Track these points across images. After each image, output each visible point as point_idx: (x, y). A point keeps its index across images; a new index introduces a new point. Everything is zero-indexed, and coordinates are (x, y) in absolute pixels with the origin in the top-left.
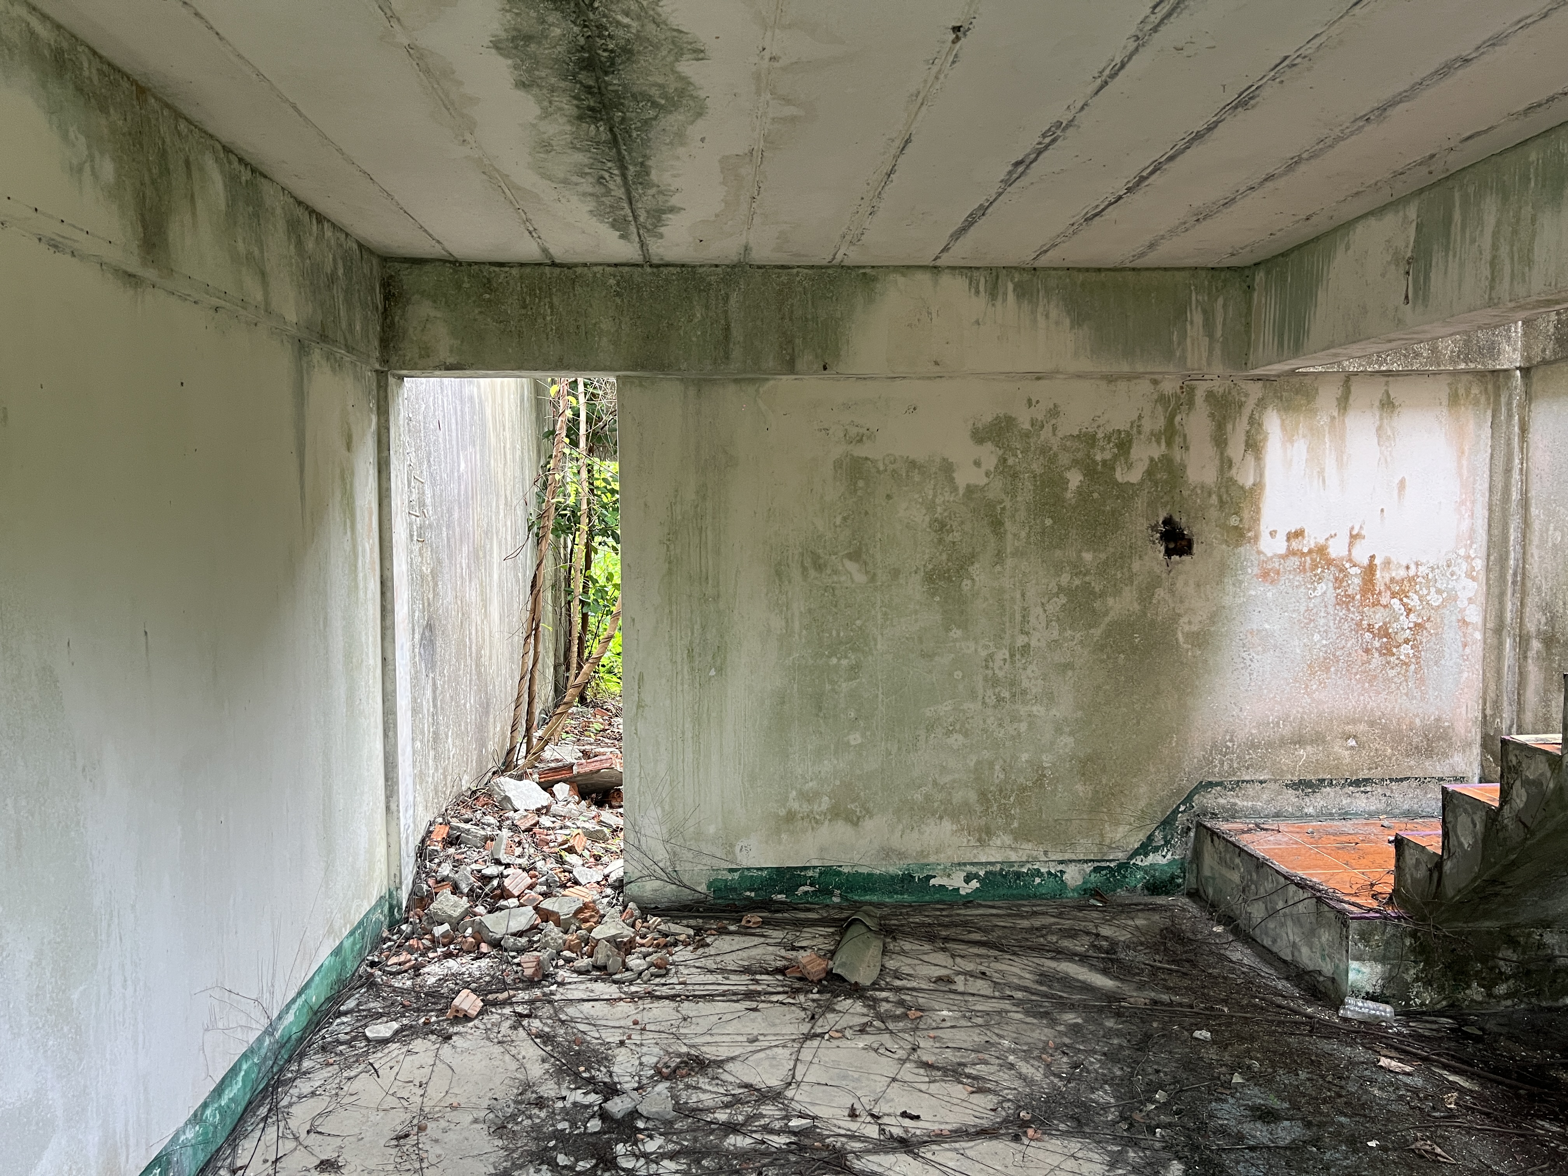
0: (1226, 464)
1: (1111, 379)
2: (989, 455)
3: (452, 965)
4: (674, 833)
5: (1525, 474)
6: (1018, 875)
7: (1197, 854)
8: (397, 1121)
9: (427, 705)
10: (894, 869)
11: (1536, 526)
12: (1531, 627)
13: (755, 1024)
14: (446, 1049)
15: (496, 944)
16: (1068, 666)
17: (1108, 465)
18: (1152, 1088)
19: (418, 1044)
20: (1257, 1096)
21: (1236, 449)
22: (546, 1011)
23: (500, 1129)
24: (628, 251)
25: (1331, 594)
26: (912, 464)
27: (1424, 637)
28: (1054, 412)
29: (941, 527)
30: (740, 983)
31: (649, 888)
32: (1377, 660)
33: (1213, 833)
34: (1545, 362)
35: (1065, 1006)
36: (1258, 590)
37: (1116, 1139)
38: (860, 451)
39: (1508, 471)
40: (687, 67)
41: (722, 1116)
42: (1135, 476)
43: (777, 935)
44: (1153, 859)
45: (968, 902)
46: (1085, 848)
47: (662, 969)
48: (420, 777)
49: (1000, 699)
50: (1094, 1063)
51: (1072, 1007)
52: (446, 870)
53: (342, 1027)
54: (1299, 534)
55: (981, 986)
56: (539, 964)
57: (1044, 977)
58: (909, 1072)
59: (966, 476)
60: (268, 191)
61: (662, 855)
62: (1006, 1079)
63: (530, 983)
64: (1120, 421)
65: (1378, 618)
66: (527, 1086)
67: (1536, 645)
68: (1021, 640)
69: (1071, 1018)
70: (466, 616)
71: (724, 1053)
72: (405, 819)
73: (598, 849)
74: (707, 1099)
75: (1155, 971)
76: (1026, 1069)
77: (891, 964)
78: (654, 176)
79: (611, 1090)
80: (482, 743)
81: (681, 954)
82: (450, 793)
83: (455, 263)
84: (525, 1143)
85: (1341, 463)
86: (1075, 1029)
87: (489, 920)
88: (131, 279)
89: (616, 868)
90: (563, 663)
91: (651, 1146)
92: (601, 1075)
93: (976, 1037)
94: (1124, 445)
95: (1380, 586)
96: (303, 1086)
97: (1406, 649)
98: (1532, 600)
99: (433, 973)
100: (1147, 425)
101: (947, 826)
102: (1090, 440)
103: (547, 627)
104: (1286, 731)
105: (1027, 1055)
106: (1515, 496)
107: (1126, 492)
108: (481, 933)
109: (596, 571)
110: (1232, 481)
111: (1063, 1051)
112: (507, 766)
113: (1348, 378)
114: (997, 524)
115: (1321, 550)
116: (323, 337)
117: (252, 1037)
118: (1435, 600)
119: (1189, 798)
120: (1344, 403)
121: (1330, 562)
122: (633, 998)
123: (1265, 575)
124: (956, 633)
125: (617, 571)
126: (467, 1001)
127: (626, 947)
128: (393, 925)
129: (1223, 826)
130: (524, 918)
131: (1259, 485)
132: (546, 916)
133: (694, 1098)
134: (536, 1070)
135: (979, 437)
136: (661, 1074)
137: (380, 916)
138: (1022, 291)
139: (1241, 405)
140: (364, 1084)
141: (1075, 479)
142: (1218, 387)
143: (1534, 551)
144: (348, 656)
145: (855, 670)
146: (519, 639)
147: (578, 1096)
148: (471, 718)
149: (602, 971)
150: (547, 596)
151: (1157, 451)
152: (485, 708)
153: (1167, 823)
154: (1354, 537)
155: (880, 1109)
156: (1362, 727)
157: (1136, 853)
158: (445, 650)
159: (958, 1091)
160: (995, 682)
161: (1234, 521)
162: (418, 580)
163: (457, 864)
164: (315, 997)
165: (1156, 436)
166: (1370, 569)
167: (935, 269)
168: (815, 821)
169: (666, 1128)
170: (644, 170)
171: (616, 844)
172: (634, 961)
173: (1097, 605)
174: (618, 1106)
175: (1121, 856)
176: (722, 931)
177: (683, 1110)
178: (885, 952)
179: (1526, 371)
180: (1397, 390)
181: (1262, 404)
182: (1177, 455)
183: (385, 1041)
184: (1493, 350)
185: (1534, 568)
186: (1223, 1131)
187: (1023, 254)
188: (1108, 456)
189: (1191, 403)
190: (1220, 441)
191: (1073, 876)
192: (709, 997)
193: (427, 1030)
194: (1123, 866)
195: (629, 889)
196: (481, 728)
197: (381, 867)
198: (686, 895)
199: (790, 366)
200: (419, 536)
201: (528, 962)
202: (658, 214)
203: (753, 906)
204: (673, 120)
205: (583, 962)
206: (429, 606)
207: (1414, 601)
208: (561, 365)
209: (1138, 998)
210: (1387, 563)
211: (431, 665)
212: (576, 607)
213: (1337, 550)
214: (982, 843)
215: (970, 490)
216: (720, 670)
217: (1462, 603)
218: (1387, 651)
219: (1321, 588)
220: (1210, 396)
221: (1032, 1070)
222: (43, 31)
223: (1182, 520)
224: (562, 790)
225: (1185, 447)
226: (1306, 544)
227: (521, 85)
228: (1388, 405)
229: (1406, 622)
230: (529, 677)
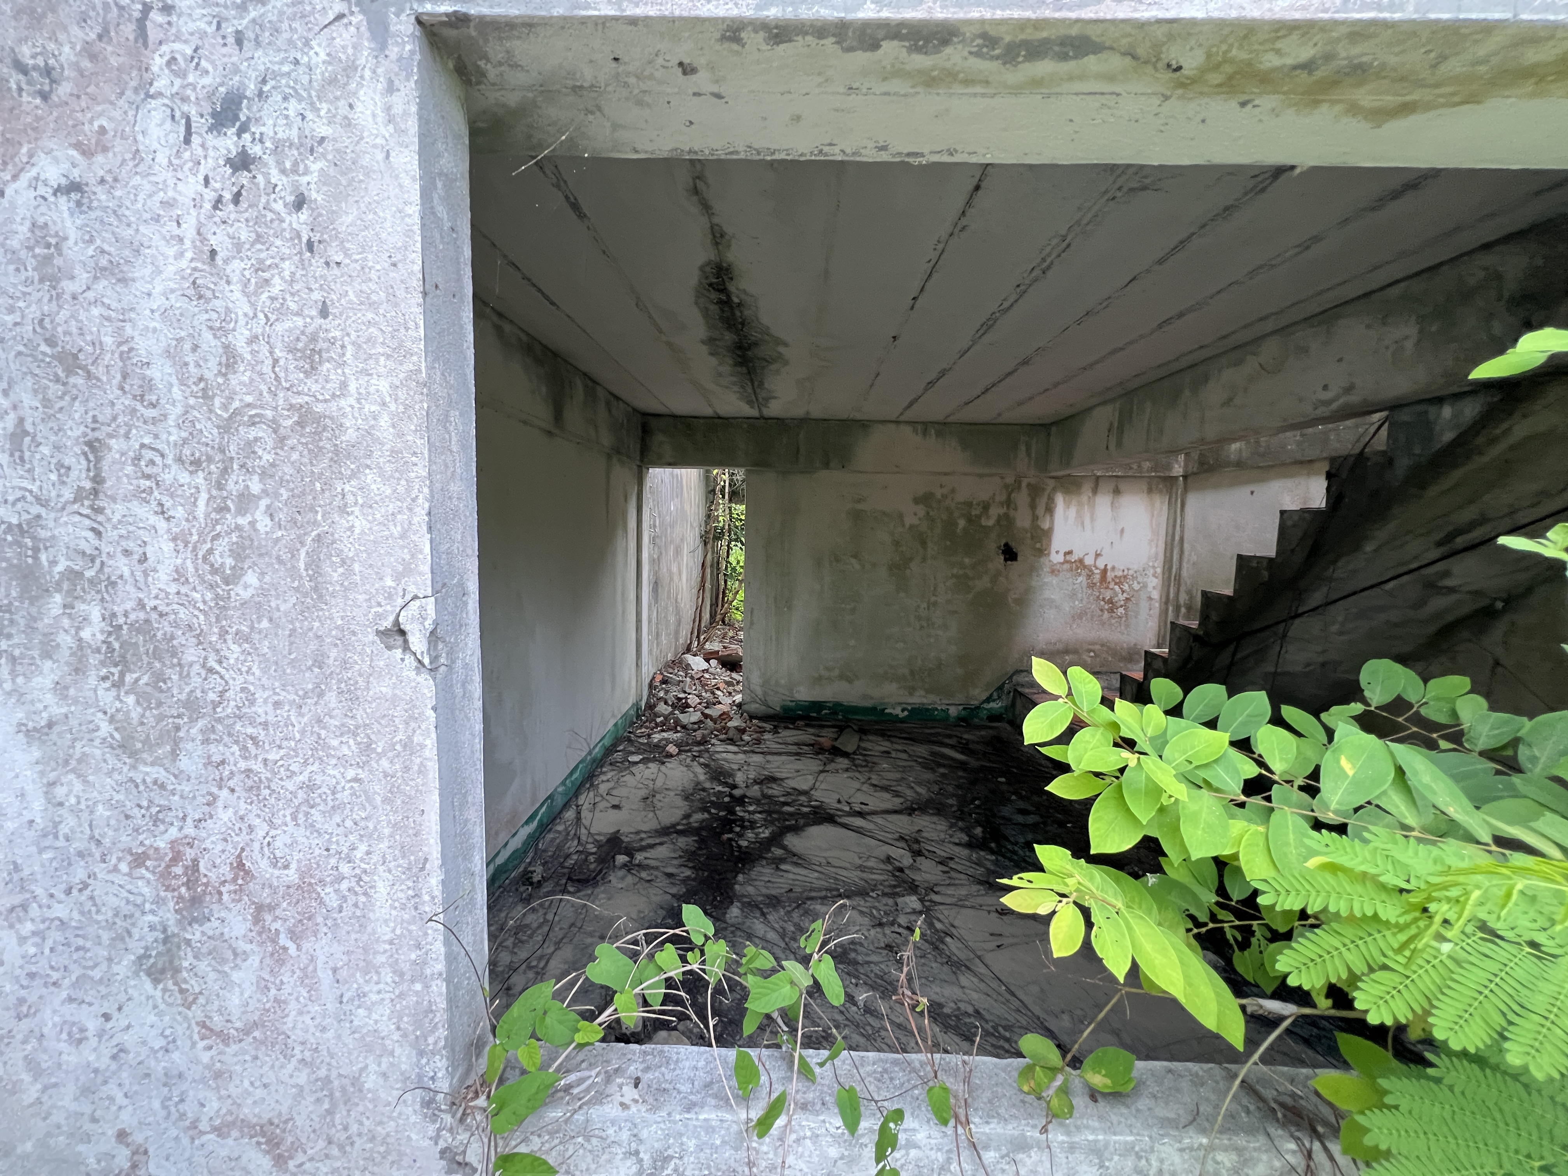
0: (1035, 518)
1: (981, 476)
2: (921, 510)
3: (665, 735)
4: (765, 683)
5: (1182, 526)
6: (927, 710)
7: (1013, 704)
8: (643, 793)
9: (654, 620)
10: (868, 704)
11: (1186, 553)
12: (1182, 601)
13: (799, 765)
14: (663, 768)
15: (684, 727)
16: (956, 612)
17: (979, 517)
18: (975, 799)
19: (651, 765)
20: (1022, 805)
21: (1040, 510)
22: (706, 755)
23: (687, 798)
24: (754, 413)
25: (1085, 584)
26: (884, 513)
27: (1130, 605)
28: (953, 491)
29: (897, 543)
30: (794, 749)
31: (753, 707)
32: (1106, 615)
33: (1021, 694)
34: (1194, 474)
35: (940, 765)
36: (1049, 579)
37: (955, 817)
38: (860, 507)
39: (1174, 526)
40: (781, 349)
41: (782, 799)
42: (991, 523)
43: (811, 730)
44: (992, 705)
45: (902, 721)
46: (960, 698)
47: (758, 741)
48: (650, 652)
49: (922, 627)
50: (950, 789)
51: (944, 766)
52: (662, 694)
53: (618, 756)
54: (1070, 553)
55: (904, 756)
56: (704, 736)
57: (933, 754)
58: (865, 788)
59: (909, 520)
60: (599, 390)
61: (759, 691)
62: (909, 793)
63: (699, 744)
64: (984, 496)
65: (1108, 595)
66: (698, 783)
67: (1183, 610)
68: (933, 599)
69: (942, 770)
70: (671, 579)
71: (784, 775)
72: (644, 670)
73: (731, 689)
74: (775, 793)
75: (985, 754)
76: (919, 789)
77: (863, 745)
78: (766, 385)
79: (734, 787)
80: (677, 640)
81: (767, 736)
82: (663, 661)
83: (674, 417)
84: (697, 804)
85: (1092, 519)
86: (943, 775)
87: (681, 717)
88: (550, 433)
89: (738, 698)
90: (714, 604)
91: (751, 808)
92: (730, 781)
93: (898, 776)
94: (986, 507)
95: (1109, 579)
96: (603, 778)
97: (1121, 610)
98: (1183, 588)
99: (656, 737)
100: (998, 498)
101: (894, 686)
102: (969, 504)
103: (708, 585)
104: (1060, 646)
105: (919, 784)
106: (1177, 538)
107: (987, 530)
108: (677, 722)
109: (732, 559)
110: (1039, 527)
111: (936, 782)
112: (688, 650)
113: (1098, 478)
114: (924, 543)
115: (1081, 561)
116: (618, 452)
117: (584, 754)
118: (1136, 586)
119: (1011, 677)
120: (1095, 491)
121: (1085, 567)
122: (745, 752)
123: (1053, 572)
124: (902, 595)
125: (742, 558)
126: (672, 749)
127: (742, 731)
128: (638, 717)
129: (1026, 691)
130: (696, 717)
131: (1051, 530)
132: (706, 716)
133: (770, 792)
134: (702, 778)
135: (917, 501)
136: (756, 782)
137: (632, 712)
138: (939, 434)
139: (1044, 490)
140: (628, 778)
141: (962, 523)
142: (1033, 481)
143: (1185, 565)
144: (623, 594)
145: (853, 611)
146: (695, 591)
147: (720, 788)
148: (672, 627)
149: (731, 741)
150: (708, 571)
151: (1002, 511)
152: (679, 623)
153: (1000, 688)
154: (1098, 555)
155: (852, 800)
156: (1097, 647)
157: (984, 702)
158: (663, 594)
159: (887, 796)
160: (919, 618)
161: (1038, 545)
162: (652, 561)
163: (667, 692)
164: (607, 742)
165: (1002, 504)
166: (1105, 571)
167: (897, 422)
168: (830, 679)
169: (758, 802)
170: (761, 384)
171: (740, 687)
172: (746, 738)
173: (970, 583)
174: (737, 793)
175: (976, 703)
176: (786, 728)
177: (765, 796)
178: (861, 740)
179: (1185, 477)
180: (1122, 486)
181: (1054, 490)
182: (1012, 513)
183: (636, 763)
184: (1169, 467)
185: (1185, 573)
186: (1004, 818)
187: (940, 417)
188: (978, 512)
189: (1019, 487)
190: (1033, 507)
191: (953, 711)
192: (780, 754)
193: (654, 760)
194: (978, 708)
195: (745, 707)
196: (677, 633)
197: (633, 691)
198: (771, 711)
199: (826, 465)
200: (653, 540)
201: (699, 735)
202: (767, 399)
203: (801, 718)
204: (773, 367)
205: (723, 737)
206: (656, 573)
207: (1126, 587)
208: (721, 464)
209: (974, 763)
210: (1113, 568)
211: (656, 601)
212: (721, 577)
213: (1089, 561)
214: (911, 694)
215: (912, 527)
216: (789, 608)
217: (1150, 589)
218: (1111, 610)
219: (1080, 579)
220: (1029, 485)
221: (922, 790)
222: (524, 338)
223: (1013, 544)
224: (713, 662)
225: (1015, 509)
226: (1073, 558)
227: (711, 354)
228: (1117, 492)
229: (1122, 597)
230: (700, 610)
